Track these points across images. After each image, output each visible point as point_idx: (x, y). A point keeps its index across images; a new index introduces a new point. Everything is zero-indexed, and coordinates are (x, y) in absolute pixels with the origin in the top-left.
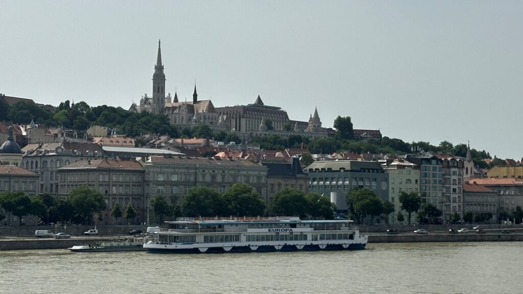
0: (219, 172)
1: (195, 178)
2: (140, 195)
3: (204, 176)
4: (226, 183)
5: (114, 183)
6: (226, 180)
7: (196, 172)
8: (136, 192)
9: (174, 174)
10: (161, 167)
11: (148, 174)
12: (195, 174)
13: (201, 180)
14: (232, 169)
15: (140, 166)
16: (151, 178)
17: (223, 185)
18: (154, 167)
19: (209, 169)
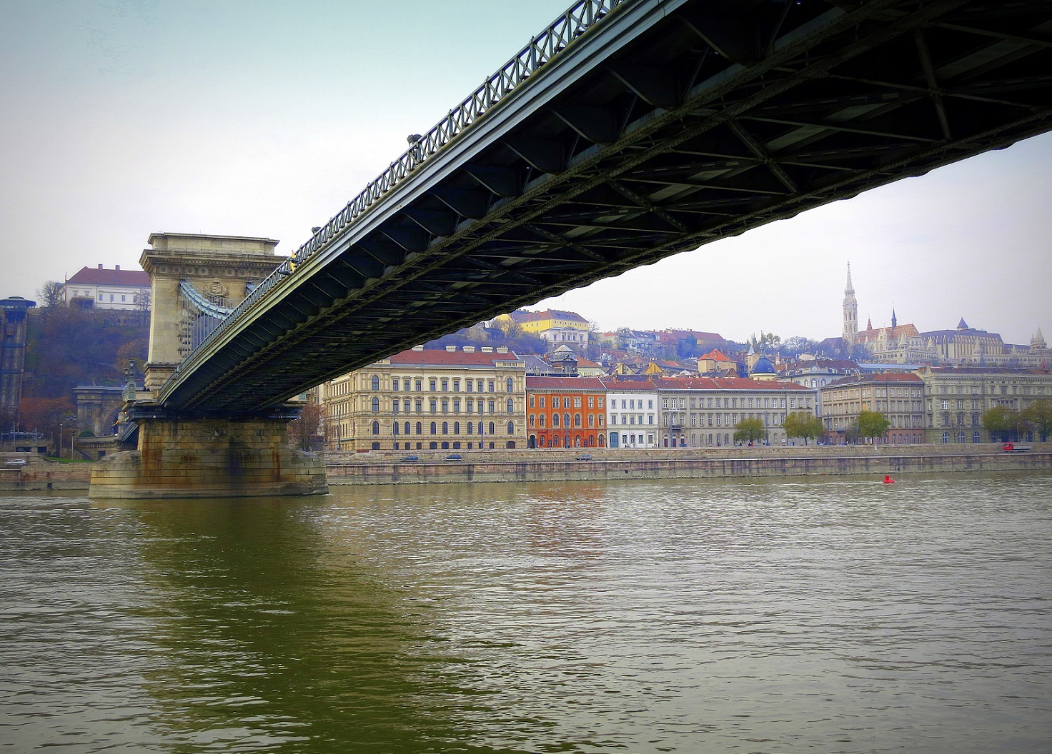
0: (1009, 384)
1: (983, 392)
2: (921, 413)
3: (993, 388)
4: (1018, 396)
5: (892, 399)
6: (1018, 393)
7: (983, 384)
8: (916, 410)
9: (959, 387)
10: (945, 379)
11: (930, 387)
12: (983, 386)
13: (990, 393)
14: (1024, 379)
15: (918, 378)
16: (934, 391)
17: (1013, 399)
18: (937, 379)
19: (998, 379)
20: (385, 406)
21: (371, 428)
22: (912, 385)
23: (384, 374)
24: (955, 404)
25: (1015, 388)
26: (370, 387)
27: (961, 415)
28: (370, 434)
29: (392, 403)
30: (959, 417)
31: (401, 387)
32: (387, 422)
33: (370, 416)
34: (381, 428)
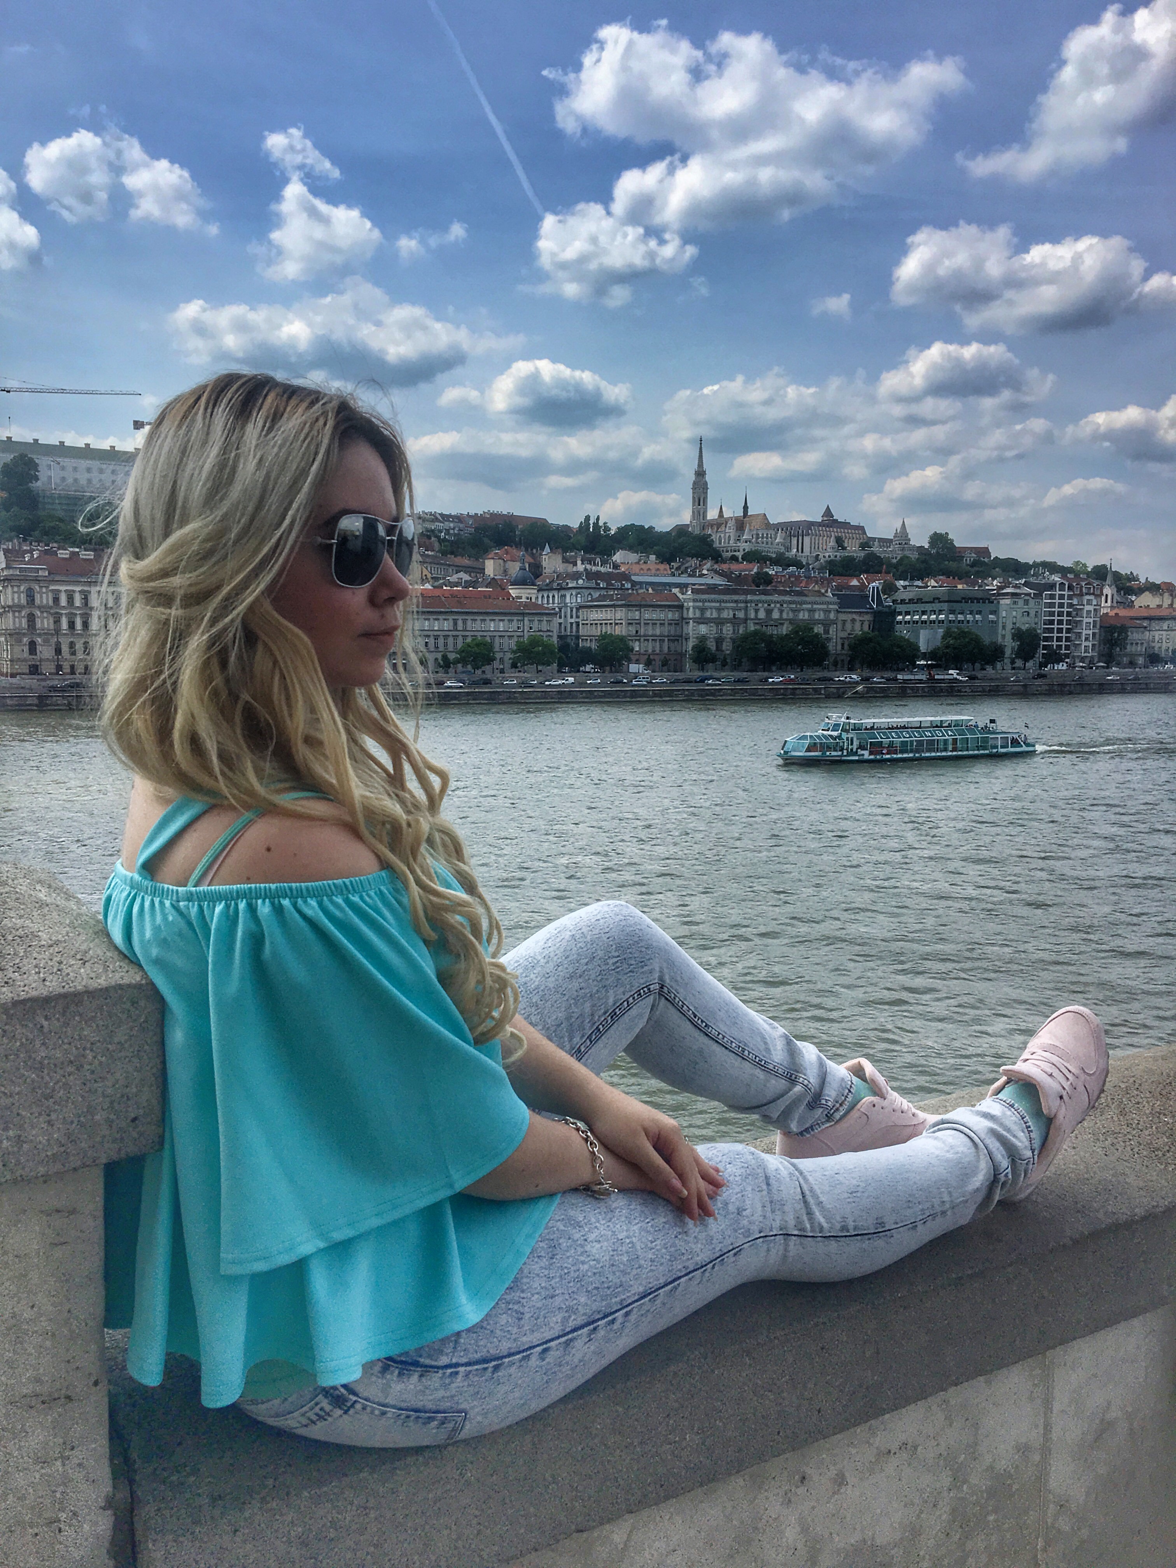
0: (775, 607)
1: (746, 614)
2: (678, 636)
3: (757, 611)
4: (784, 619)
5: (646, 621)
6: (785, 616)
8: (672, 633)
9: (719, 610)
10: (704, 601)
11: (688, 609)
12: (746, 608)
13: (753, 616)
14: (790, 602)
15: (678, 599)
16: (691, 615)
17: (779, 623)
18: (694, 601)
19: (763, 602)
20: (44, 623)
21: (26, 649)
22: (669, 606)
23: (41, 587)
24: (714, 629)
25: (781, 612)
26: (23, 601)
27: (719, 641)
28: (26, 655)
29: (51, 621)
30: (717, 643)
31: (63, 601)
32: (46, 641)
33: (24, 634)
34: (39, 648)
